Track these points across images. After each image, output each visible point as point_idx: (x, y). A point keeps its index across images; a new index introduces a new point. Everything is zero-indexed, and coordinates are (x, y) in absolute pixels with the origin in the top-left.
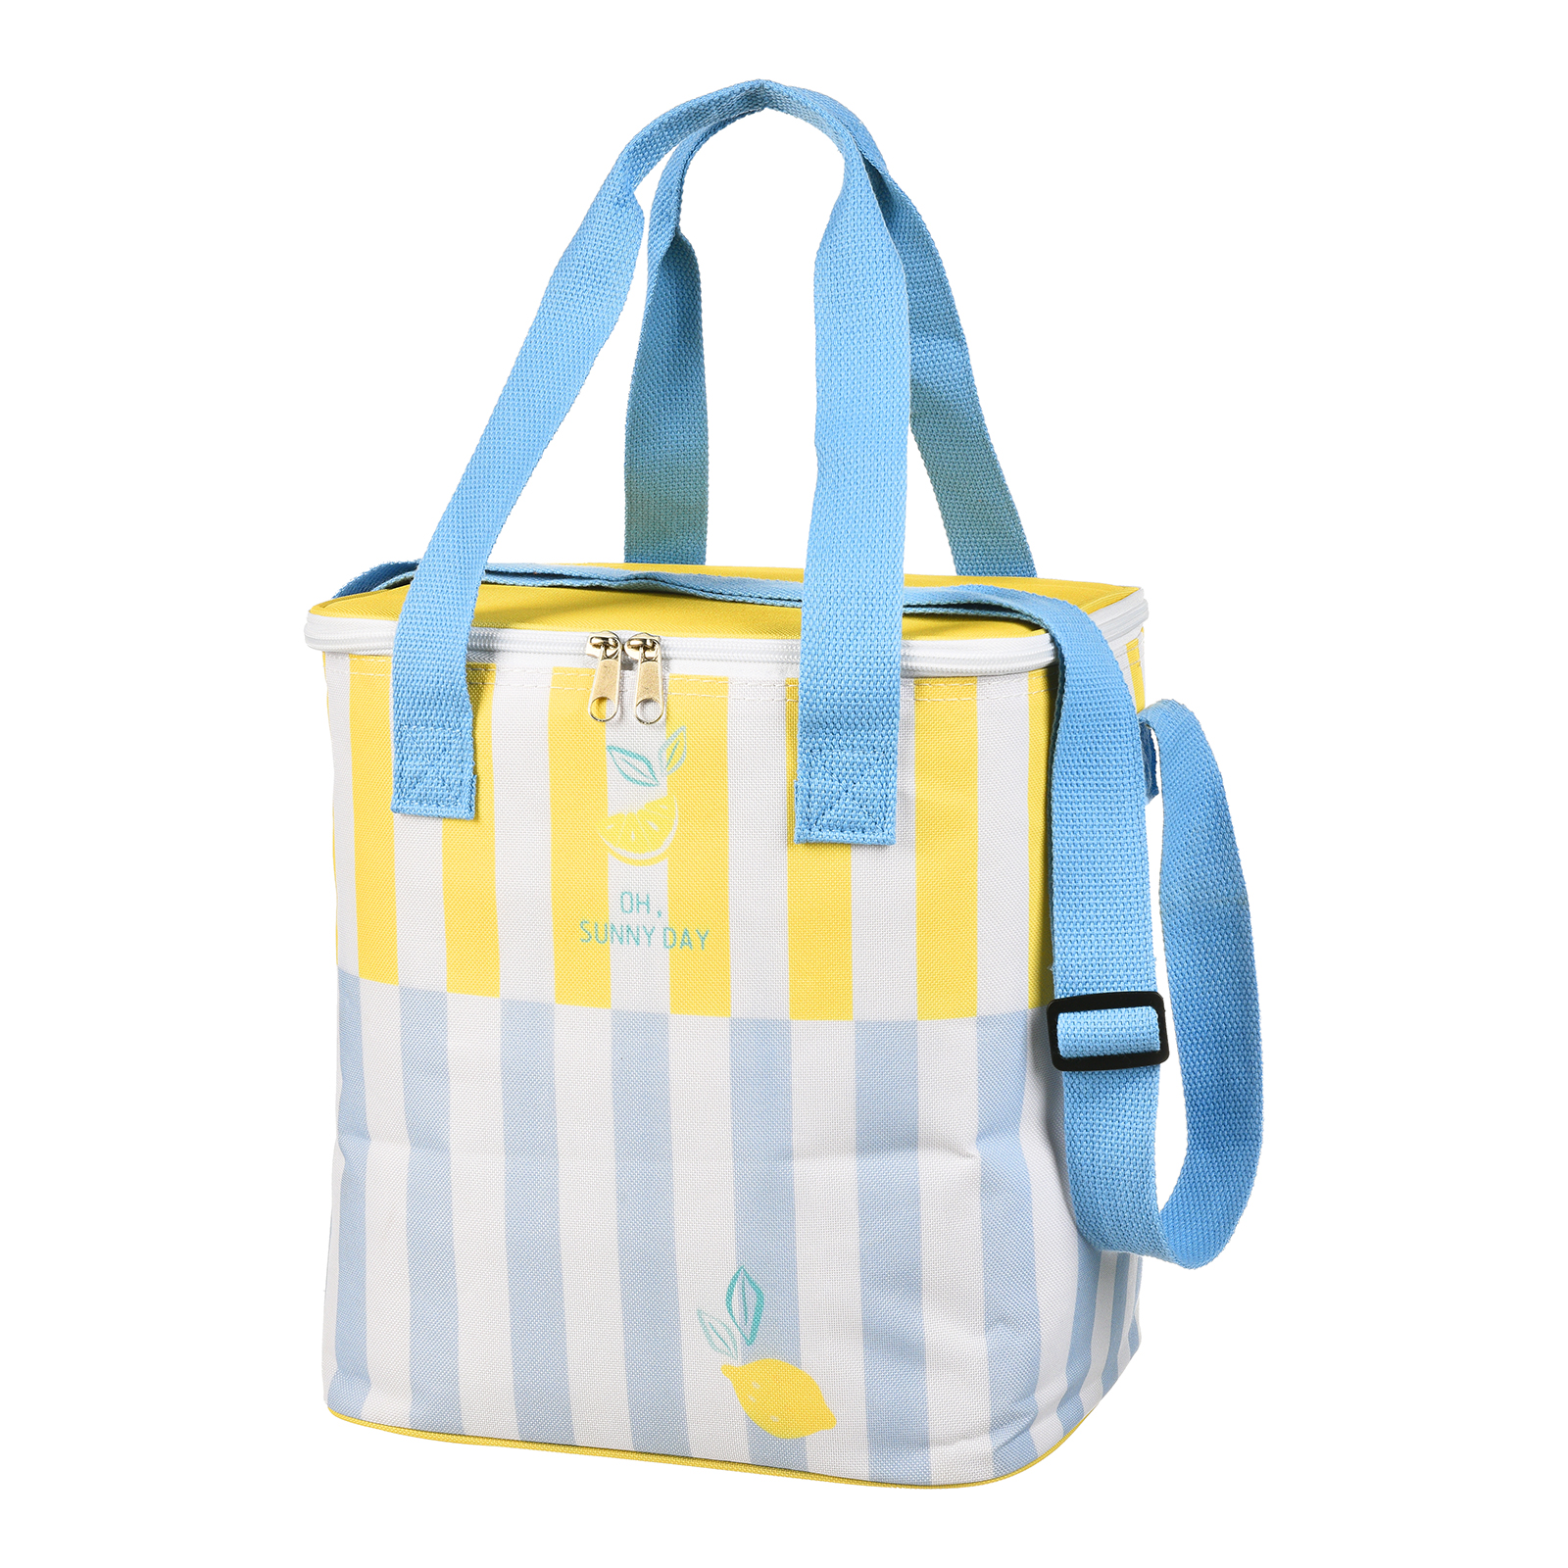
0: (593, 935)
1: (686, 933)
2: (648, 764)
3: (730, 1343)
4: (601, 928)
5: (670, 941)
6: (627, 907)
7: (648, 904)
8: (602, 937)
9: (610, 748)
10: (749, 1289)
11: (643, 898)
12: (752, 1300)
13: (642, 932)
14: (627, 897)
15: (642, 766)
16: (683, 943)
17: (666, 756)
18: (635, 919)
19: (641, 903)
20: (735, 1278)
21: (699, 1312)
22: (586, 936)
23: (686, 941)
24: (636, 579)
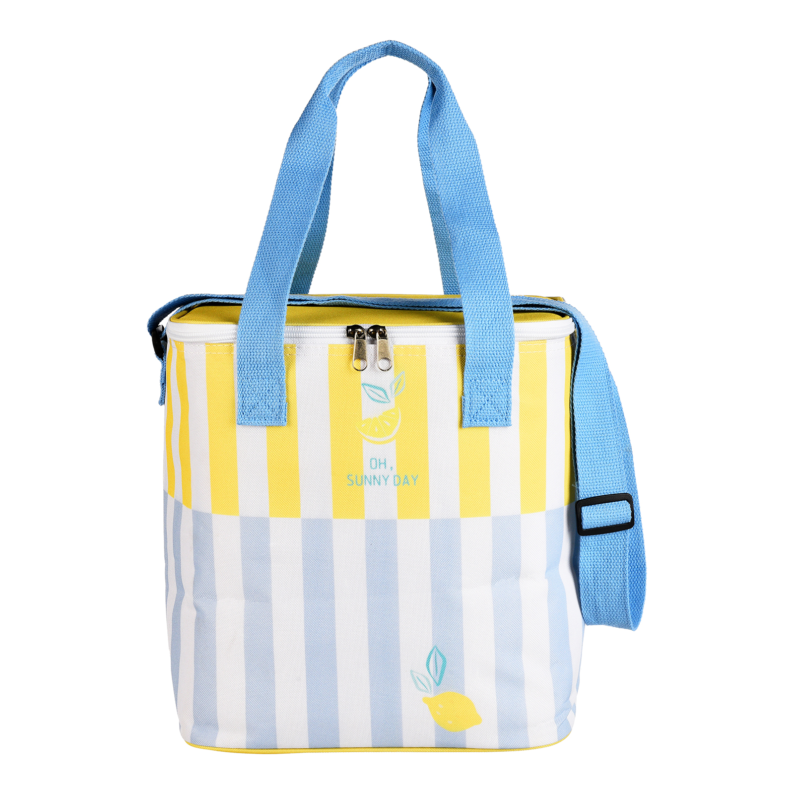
0: (354, 481)
1: (406, 477)
2: (385, 393)
3: (427, 685)
4: (359, 479)
5: (397, 482)
6: (374, 466)
7: (385, 463)
8: (359, 482)
9: (363, 385)
10: (438, 656)
11: (382, 461)
12: (440, 663)
13: (382, 479)
14: (374, 461)
15: (381, 393)
16: (404, 483)
17: (394, 387)
18: (378, 472)
19: (381, 463)
20: (431, 652)
21: (411, 671)
22: (350, 483)
23: (406, 481)
24: (334, 299)
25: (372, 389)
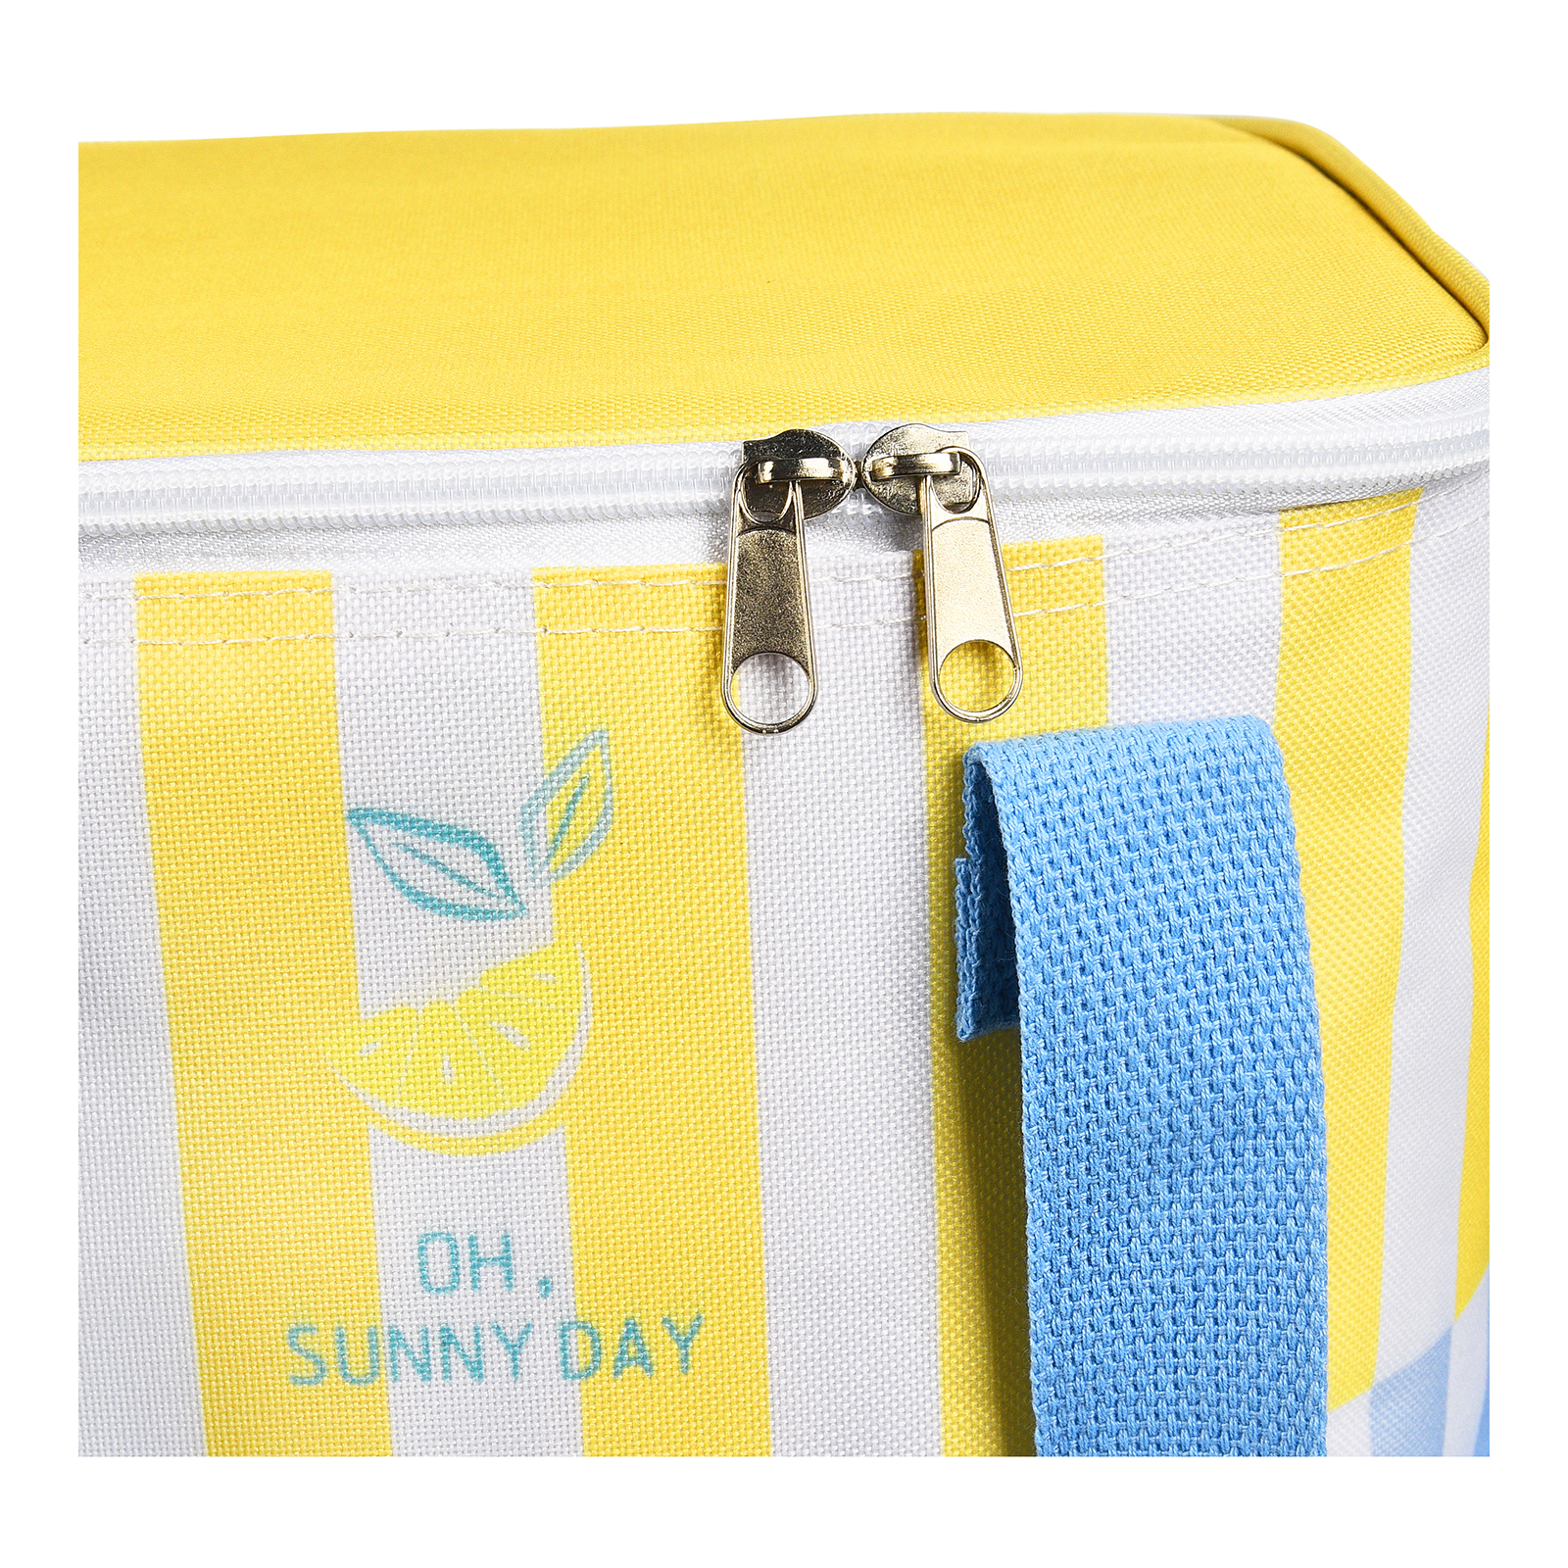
0: (331, 1359)
1: (632, 1330)
2: (494, 861)
4: (357, 1346)
5: (579, 1358)
6: (440, 1272)
7: (505, 1260)
8: (358, 1363)
9: (357, 816)
11: (490, 1247)
13: (491, 1344)
14: (438, 1251)
15: (469, 862)
16: (621, 1361)
17: (546, 823)
18: (464, 1310)
22: (308, 1369)
23: (633, 1351)
25: (419, 842)
